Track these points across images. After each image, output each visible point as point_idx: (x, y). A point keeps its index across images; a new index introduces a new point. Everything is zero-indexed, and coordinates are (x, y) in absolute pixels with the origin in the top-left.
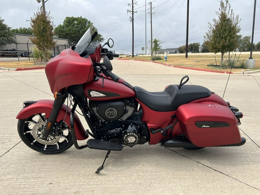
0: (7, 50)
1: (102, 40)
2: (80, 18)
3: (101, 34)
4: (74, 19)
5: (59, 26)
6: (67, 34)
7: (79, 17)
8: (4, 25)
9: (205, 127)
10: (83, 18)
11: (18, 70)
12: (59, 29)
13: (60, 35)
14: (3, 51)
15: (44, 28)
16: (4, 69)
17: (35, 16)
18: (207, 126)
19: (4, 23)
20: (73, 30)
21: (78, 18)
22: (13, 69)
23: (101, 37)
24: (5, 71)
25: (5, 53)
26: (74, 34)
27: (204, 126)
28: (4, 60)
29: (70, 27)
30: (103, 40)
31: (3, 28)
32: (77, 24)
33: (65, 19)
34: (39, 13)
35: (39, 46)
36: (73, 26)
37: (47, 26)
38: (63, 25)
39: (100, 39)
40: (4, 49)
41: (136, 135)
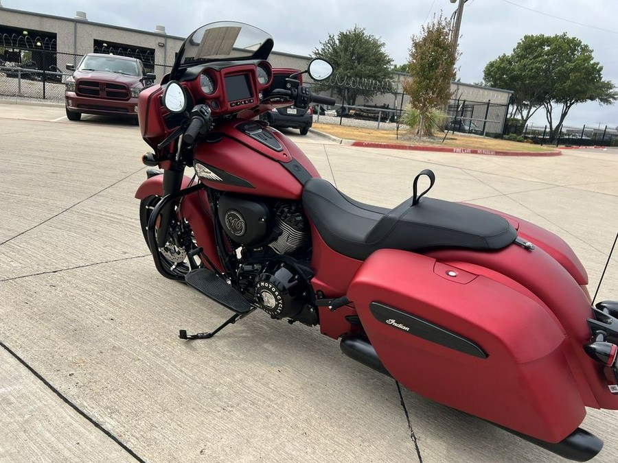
0: (375, 107)
1: (611, 99)
2: (560, 38)
3: (613, 82)
4: (543, 41)
5: (500, 59)
6: (514, 79)
7: (560, 34)
8: (382, 54)
9: (396, 325)
10: (571, 37)
11: (357, 144)
12: (497, 65)
13: (495, 80)
14: (368, 106)
15: (434, 60)
16: (334, 140)
17: (423, 32)
18: (400, 326)
19: (383, 50)
20: (532, 69)
21: (556, 36)
22: (348, 142)
23: (611, 91)
24: (334, 143)
25: (362, 111)
26: (533, 78)
27: (393, 321)
28: (352, 125)
29: (525, 61)
30: (615, 99)
31: (376, 61)
32: (548, 54)
33: (521, 41)
34: (434, 24)
35: (416, 100)
36: (535, 58)
37: (441, 54)
38: (513, 56)
39: (607, 95)
40: (370, 103)
41: (277, 293)
